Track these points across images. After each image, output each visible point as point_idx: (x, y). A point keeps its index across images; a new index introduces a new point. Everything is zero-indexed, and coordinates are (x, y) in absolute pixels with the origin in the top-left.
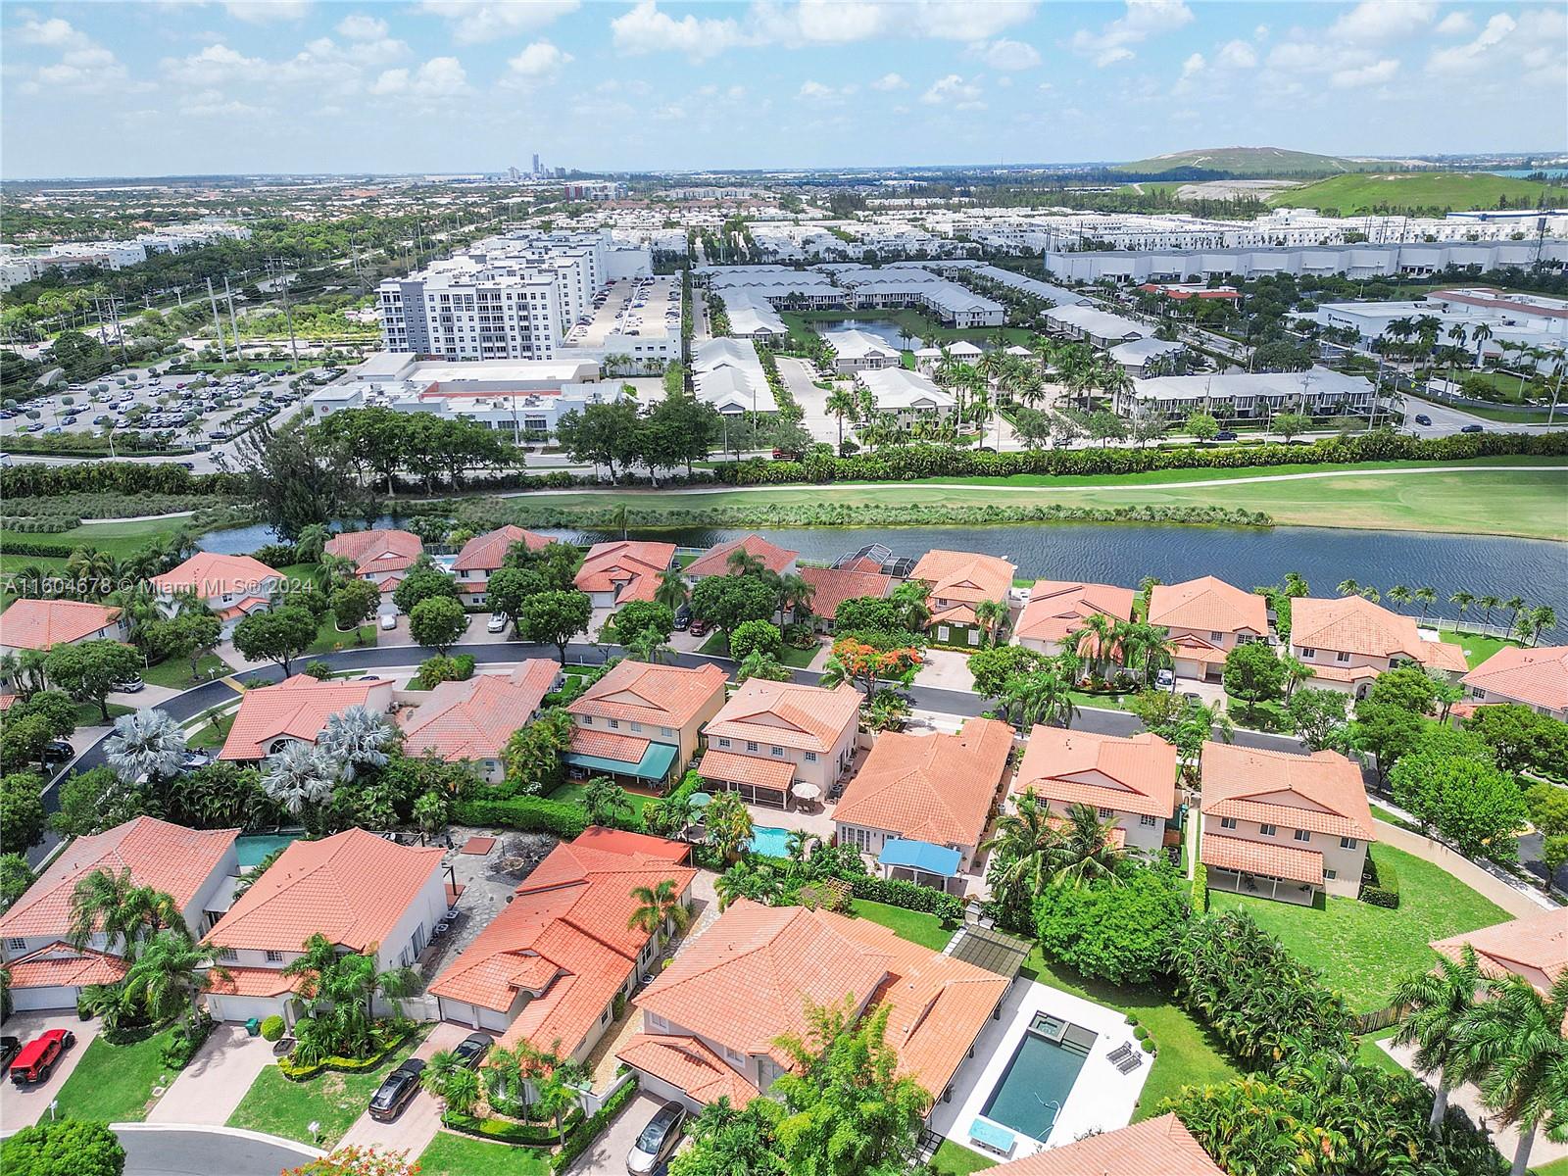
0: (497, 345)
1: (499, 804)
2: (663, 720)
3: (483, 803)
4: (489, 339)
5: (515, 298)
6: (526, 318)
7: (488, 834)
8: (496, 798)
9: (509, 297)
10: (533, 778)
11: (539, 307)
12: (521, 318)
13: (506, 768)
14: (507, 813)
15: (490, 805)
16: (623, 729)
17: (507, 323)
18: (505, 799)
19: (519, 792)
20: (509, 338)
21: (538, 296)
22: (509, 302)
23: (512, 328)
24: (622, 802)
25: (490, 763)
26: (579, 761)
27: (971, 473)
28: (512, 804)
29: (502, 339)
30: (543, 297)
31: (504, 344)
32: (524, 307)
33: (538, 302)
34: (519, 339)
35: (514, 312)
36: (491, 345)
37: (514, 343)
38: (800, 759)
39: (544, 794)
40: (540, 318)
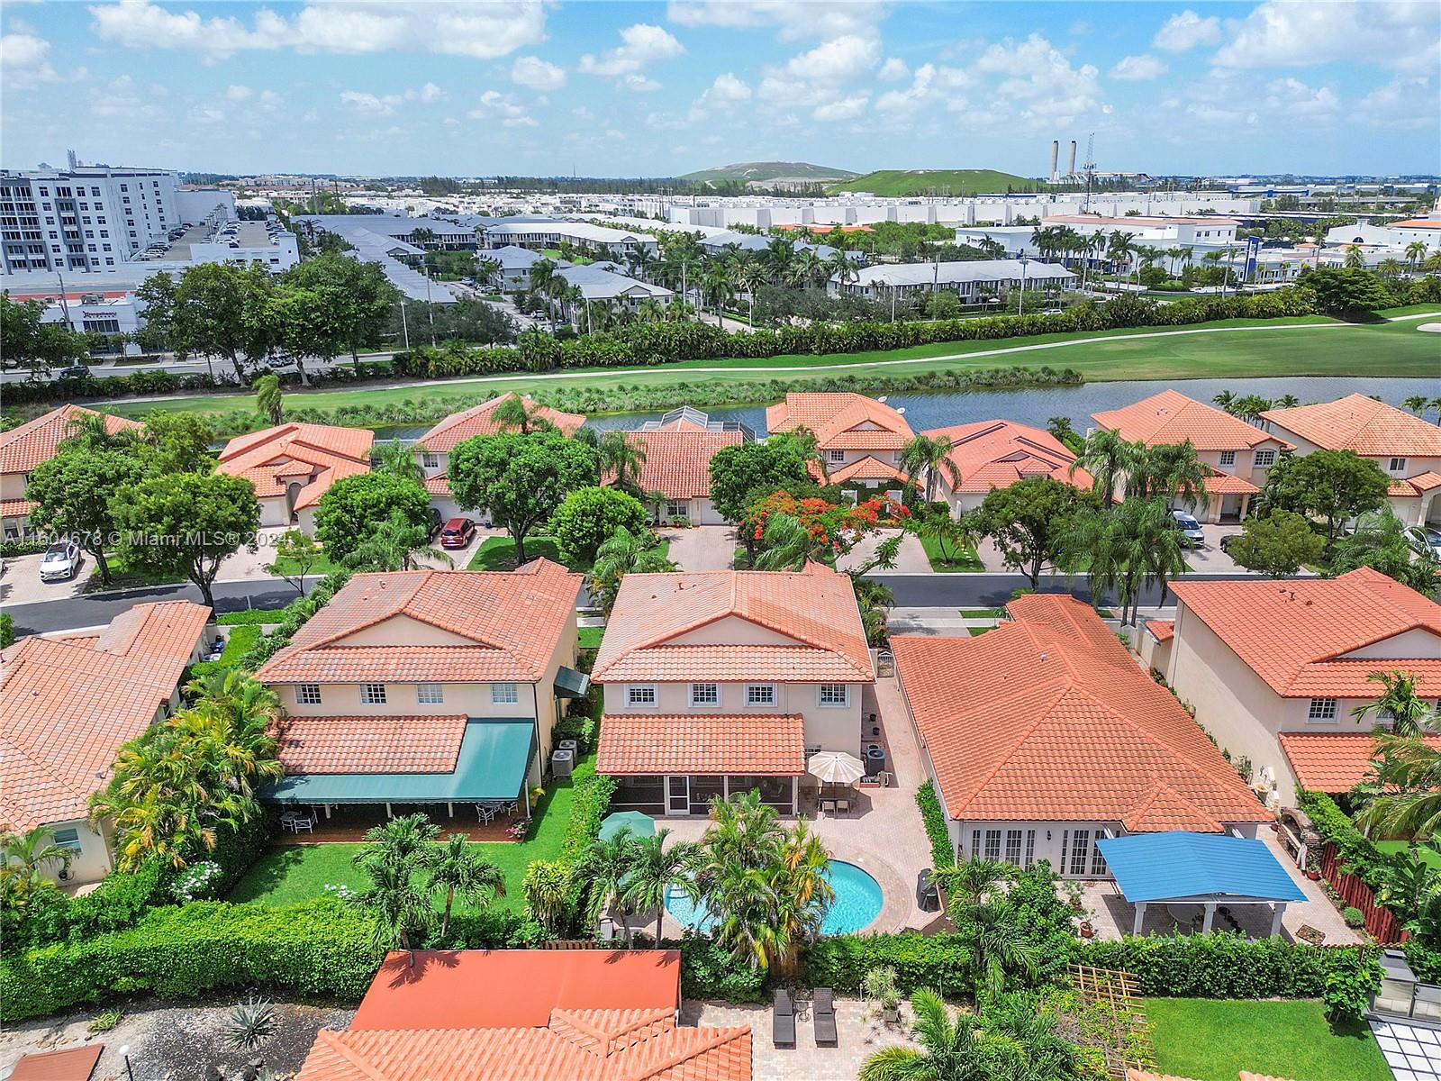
0: (31, 257)
1: (105, 943)
2: (497, 666)
3: (53, 950)
4: (20, 249)
5: (53, 195)
6: (72, 221)
7: (77, 1033)
8: (92, 928)
9: (44, 193)
10: (196, 853)
11: (91, 206)
12: (65, 221)
13: (116, 843)
14: (131, 963)
15: (76, 952)
16: (397, 702)
17: (45, 229)
18: (120, 926)
19: (161, 897)
20: (50, 249)
21: (88, 192)
22: (46, 199)
23: (53, 235)
24: (474, 874)
25: (65, 835)
26: (301, 792)
27: (726, 355)
28: (139, 938)
29: (40, 249)
30: (96, 192)
31: (42, 257)
32: (70, 206)
33: (89, 199)
34: (64, 250)
35: (53, 213)
36: (22, 257)
37: (57, 255)
38: (809, 703)
39: (228, 890)
40: (94, 220)
